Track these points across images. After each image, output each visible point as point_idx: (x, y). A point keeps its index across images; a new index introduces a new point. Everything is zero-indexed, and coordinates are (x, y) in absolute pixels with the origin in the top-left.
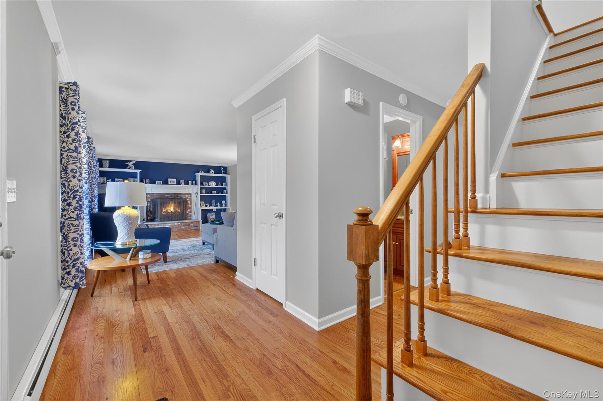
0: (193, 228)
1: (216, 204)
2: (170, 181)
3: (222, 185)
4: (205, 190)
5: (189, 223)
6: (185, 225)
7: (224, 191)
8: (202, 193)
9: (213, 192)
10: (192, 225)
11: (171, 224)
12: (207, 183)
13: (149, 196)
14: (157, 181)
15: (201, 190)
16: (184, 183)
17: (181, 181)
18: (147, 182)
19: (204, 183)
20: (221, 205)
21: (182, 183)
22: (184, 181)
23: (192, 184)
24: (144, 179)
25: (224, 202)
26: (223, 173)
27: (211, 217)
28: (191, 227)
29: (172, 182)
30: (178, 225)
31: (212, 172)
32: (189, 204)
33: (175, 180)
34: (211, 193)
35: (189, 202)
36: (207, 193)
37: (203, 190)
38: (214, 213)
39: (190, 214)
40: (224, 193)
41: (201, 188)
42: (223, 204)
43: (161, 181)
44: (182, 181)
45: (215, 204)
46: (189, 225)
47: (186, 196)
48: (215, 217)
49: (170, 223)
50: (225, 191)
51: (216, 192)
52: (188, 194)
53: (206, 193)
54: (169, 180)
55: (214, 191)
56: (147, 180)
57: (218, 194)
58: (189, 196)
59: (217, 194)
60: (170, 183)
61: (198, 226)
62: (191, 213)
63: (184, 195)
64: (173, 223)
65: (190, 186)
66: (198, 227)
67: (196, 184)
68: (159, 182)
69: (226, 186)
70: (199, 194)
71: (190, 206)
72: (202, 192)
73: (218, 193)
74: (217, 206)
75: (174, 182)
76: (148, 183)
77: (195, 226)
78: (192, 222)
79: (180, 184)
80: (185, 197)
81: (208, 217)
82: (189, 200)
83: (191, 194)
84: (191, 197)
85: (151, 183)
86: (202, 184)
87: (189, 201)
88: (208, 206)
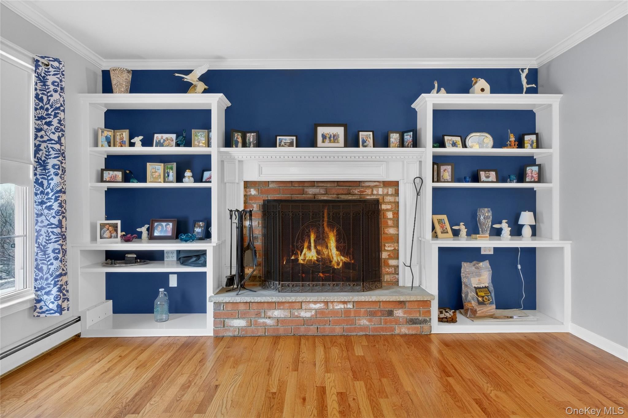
0: (404, 330)
1: (495, 226)
2: (324, 137)
3: (521, 144)
4: (449, 168)
5: (389, 308)
6: (372, 314)
7: (529, 169)
8: (438, 181)
9: (482, 174)
10: (399, 313)
11: (318, 306)
12: (458, 139)
13: (253, 192)
14: (278, 138)
15: (435, 166)
16: (371, 141)
17: (361, 133)
18: (250, 143)
19: (446, 138)
20: (517, 231)
21: (364, 142)
22: (371, 133)
23: (402, 144)
24: (238, 131)
25: (526, 218)
26: (527, 88)
27: (475, 282)
28: (397, 321)
29: (330, 138)
30: (347, 312)
31: (483, 90)
32: (390, 223)
33: (340, 131)
34: (476, 179)
35: (390, 215)
36: (459, 181)
37: (443, 168)
38: (485, 265)
39: (392, 262)
40: (527, 180)
41: (438, 161)
42: (523, 226)
43: (294, 138)
44: (366, 136)
45: (493, 224)
46: (390, 313)
47: (380, 191)
48: (494, 279)
49: (315, 302)
50: (532, 171)
51: (493, 175)
52: (386, 184)
53: (453, 181)
54: (321, 130)
55: (485, 171)
56: (248, 135)
57: (504, 181)
58: (391, 191)
59: (497, 181)
60: (323, 142)
61: (425, 321)
62: (397, 258)
63: (372, 188)
64: (326, 303)
65: (393, 151)
66: (425, 326)
67: (415, 143)
68: (288, 139)
69: (538, 147)
70: (429, 185)
71: (392, 231)
72: (437, 177)
73: (501, 179)
74: (498, 233)
75: (334, 138)
76: (252, 145)
77: (413, 322)
78: (402, 303)
79: (357, 146)
80: (378, 194)
81: (464, 280)
82: (389, 207)
83: (396, 184)
84: (397, 193)
85: (259, 144)
86: (439, 142)
87: (388, 210)
88: (464, 230)
